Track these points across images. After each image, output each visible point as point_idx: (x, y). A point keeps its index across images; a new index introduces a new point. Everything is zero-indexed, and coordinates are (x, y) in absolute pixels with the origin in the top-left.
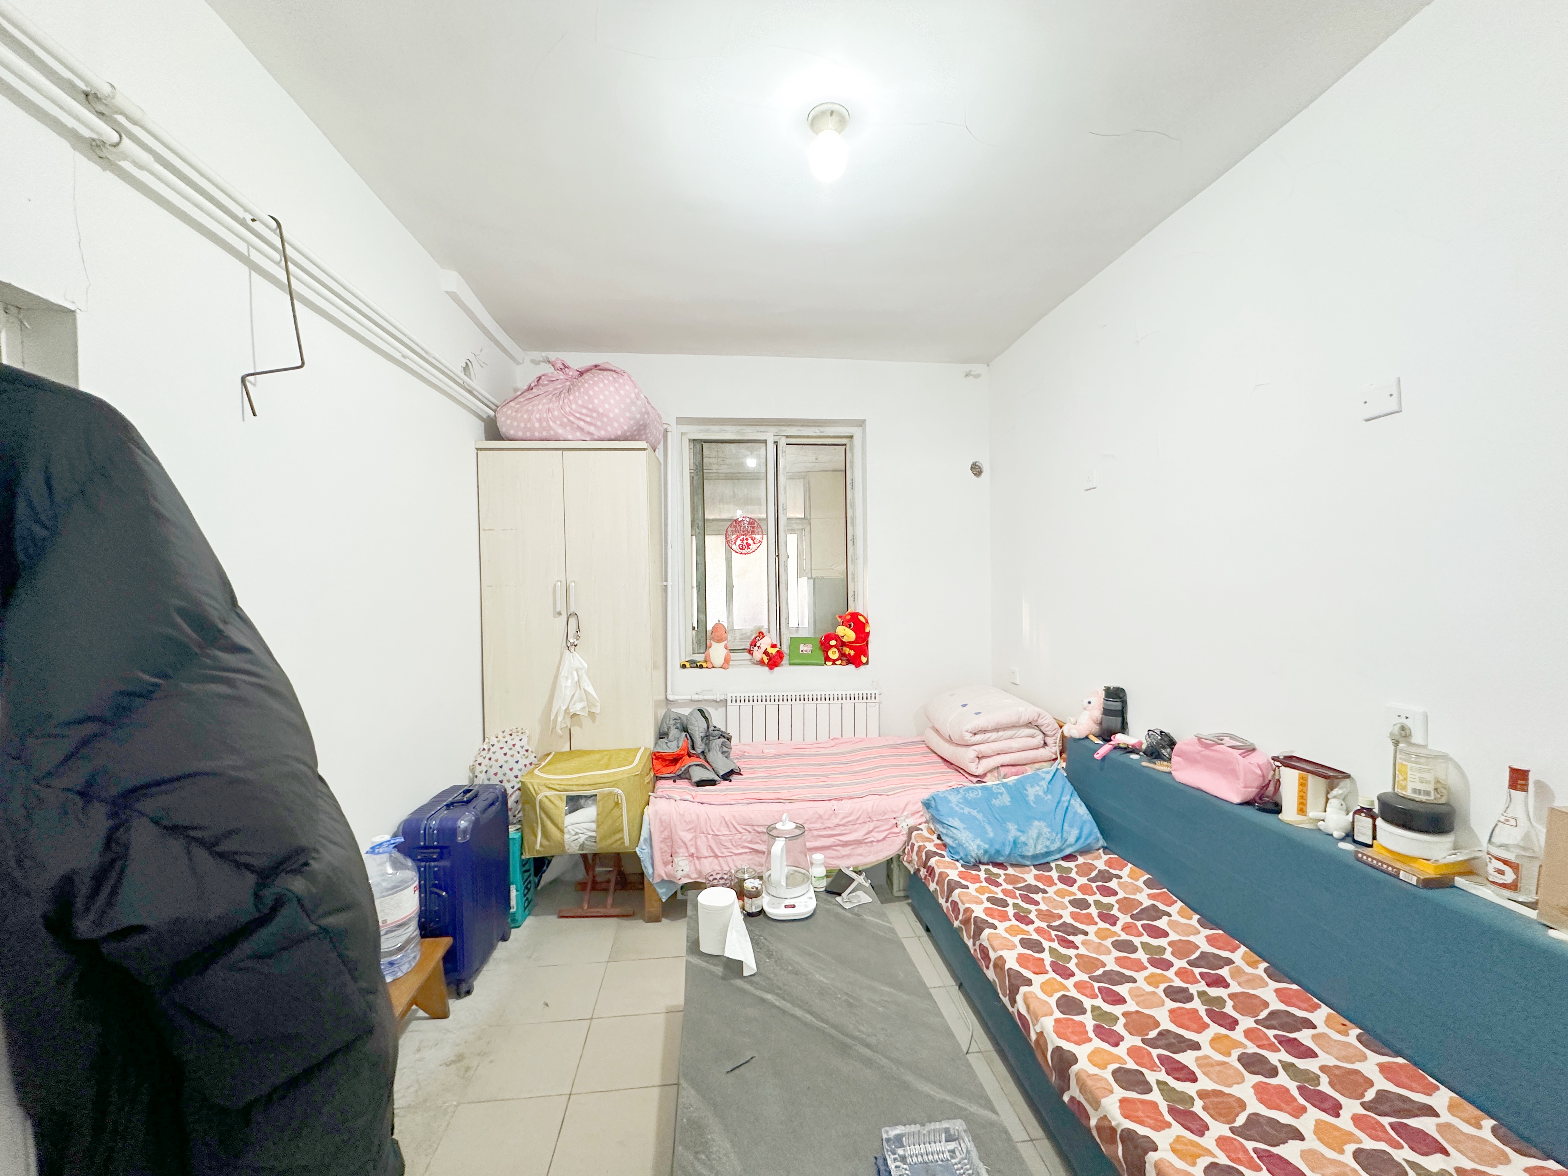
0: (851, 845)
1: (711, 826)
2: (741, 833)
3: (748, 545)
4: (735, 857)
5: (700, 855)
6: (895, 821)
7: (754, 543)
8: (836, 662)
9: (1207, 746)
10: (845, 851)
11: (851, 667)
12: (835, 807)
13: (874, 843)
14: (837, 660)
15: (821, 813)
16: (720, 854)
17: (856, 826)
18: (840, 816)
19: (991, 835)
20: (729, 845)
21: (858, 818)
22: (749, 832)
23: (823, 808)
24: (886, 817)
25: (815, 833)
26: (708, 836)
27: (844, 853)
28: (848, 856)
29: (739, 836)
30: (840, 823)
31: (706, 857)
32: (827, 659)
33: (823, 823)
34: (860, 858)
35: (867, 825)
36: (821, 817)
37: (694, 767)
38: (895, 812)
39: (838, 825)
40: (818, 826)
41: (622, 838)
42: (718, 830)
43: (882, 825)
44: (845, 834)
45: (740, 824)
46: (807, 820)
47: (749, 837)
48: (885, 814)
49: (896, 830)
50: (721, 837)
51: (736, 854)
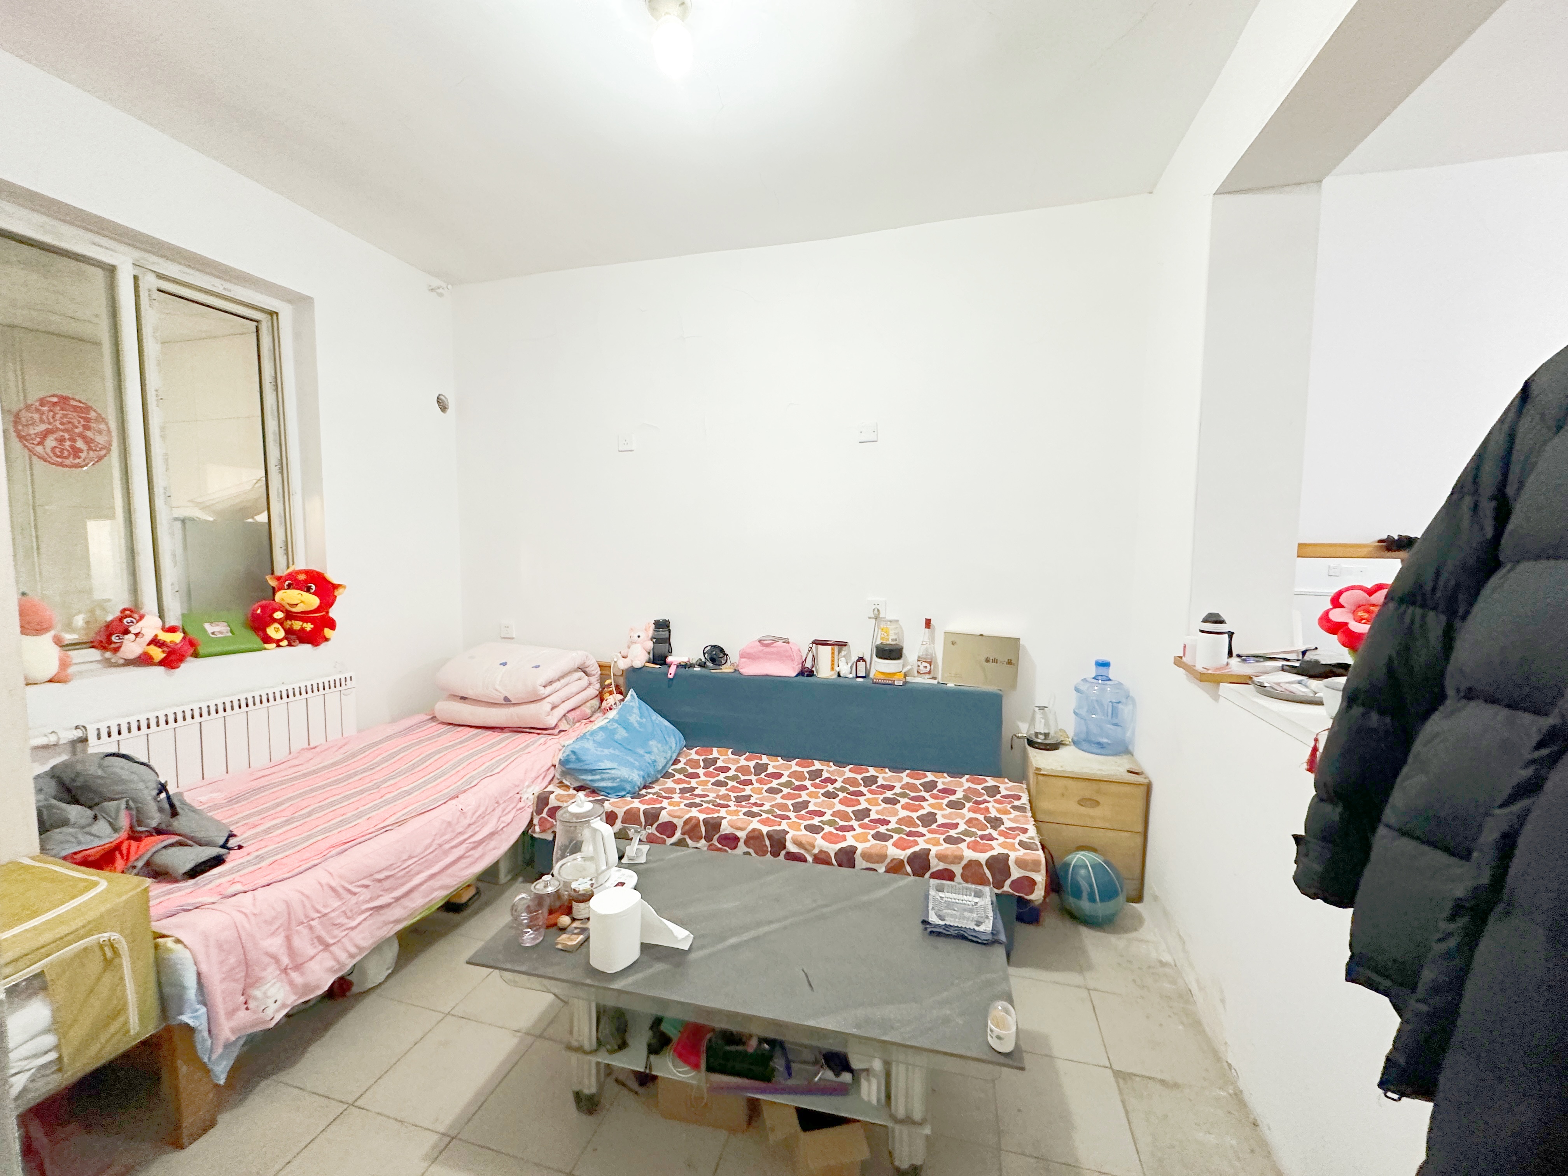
0: (484, 842)
1: (313, 907)
2: (355, 894)
3: (76, 452)
4: (353, 934)
5: (300, 960)
6: (518, 796)
7: (90, 448)
8: (281, 644)
9: (767, 646)
10: (476, 853)
11: (307, 647)
12: (460, 807)
13: (504, 829)
14: (281, 640)
15: (449, 819)
16: (332, 941)
17: (486, 818)
18: (470, 814)
19: (637, 764)
20: (342, 920)
21: (486, 810)
22: (367, 887)
23: (447, 812)
24: (510, 795)
25: (447, 846)
26: (312, 923)
27: (477, 856)
28: (482, 857)
29: (354, 899)
30: (471, 822)
31: (312, 958)
32: (267, 639)
33: (453, 831)
34: (494, 851)
35: (497, 811)
36: (449, 823)
37: (164, 852)
38: (518, 786)
39: (470, 825)
40: (447, 837)
41: (126, 1023)
42: (325, 906)
43: (508, 806)
44: (478, 832)
45: (352, 883)
46: (435, 835)
47: (365, 894)
48: (508, 792)
49: (521, 805)
50: (333, 915)
51: (353, 929)
